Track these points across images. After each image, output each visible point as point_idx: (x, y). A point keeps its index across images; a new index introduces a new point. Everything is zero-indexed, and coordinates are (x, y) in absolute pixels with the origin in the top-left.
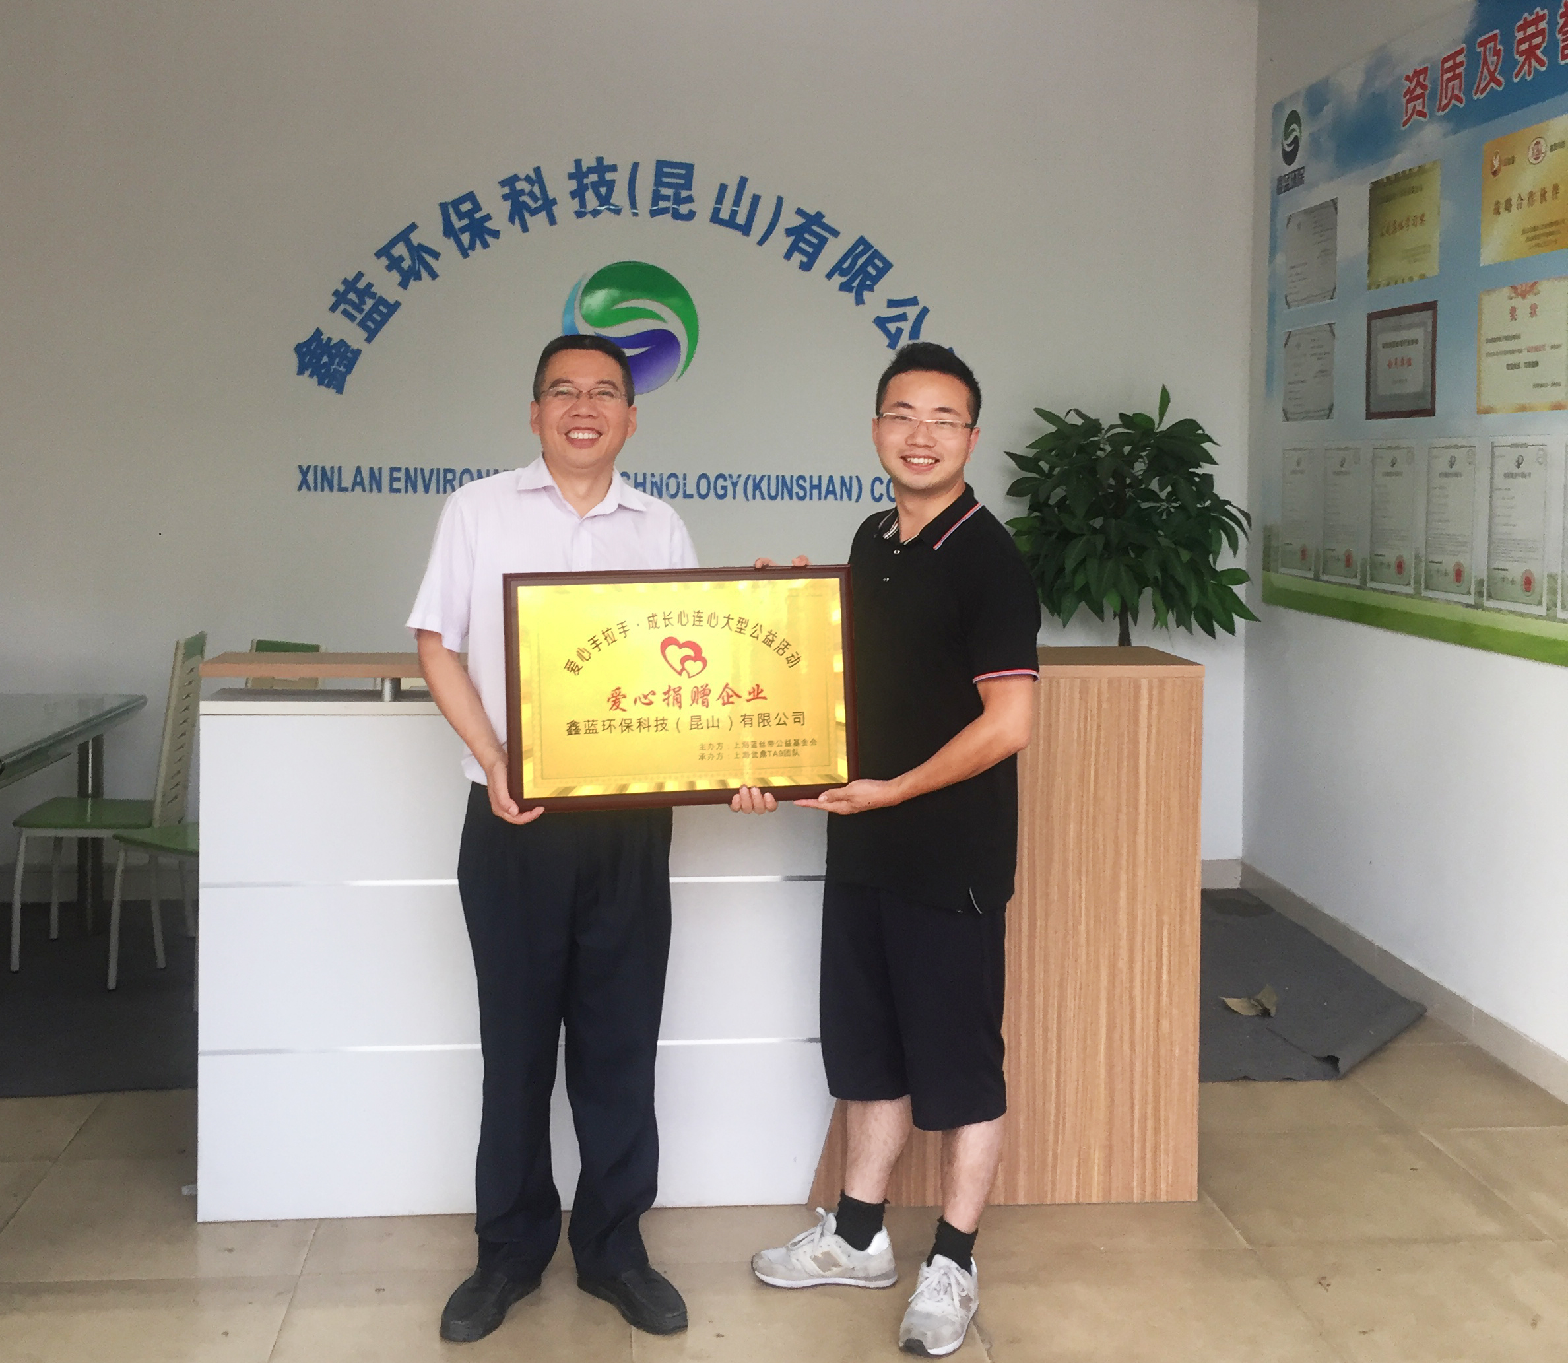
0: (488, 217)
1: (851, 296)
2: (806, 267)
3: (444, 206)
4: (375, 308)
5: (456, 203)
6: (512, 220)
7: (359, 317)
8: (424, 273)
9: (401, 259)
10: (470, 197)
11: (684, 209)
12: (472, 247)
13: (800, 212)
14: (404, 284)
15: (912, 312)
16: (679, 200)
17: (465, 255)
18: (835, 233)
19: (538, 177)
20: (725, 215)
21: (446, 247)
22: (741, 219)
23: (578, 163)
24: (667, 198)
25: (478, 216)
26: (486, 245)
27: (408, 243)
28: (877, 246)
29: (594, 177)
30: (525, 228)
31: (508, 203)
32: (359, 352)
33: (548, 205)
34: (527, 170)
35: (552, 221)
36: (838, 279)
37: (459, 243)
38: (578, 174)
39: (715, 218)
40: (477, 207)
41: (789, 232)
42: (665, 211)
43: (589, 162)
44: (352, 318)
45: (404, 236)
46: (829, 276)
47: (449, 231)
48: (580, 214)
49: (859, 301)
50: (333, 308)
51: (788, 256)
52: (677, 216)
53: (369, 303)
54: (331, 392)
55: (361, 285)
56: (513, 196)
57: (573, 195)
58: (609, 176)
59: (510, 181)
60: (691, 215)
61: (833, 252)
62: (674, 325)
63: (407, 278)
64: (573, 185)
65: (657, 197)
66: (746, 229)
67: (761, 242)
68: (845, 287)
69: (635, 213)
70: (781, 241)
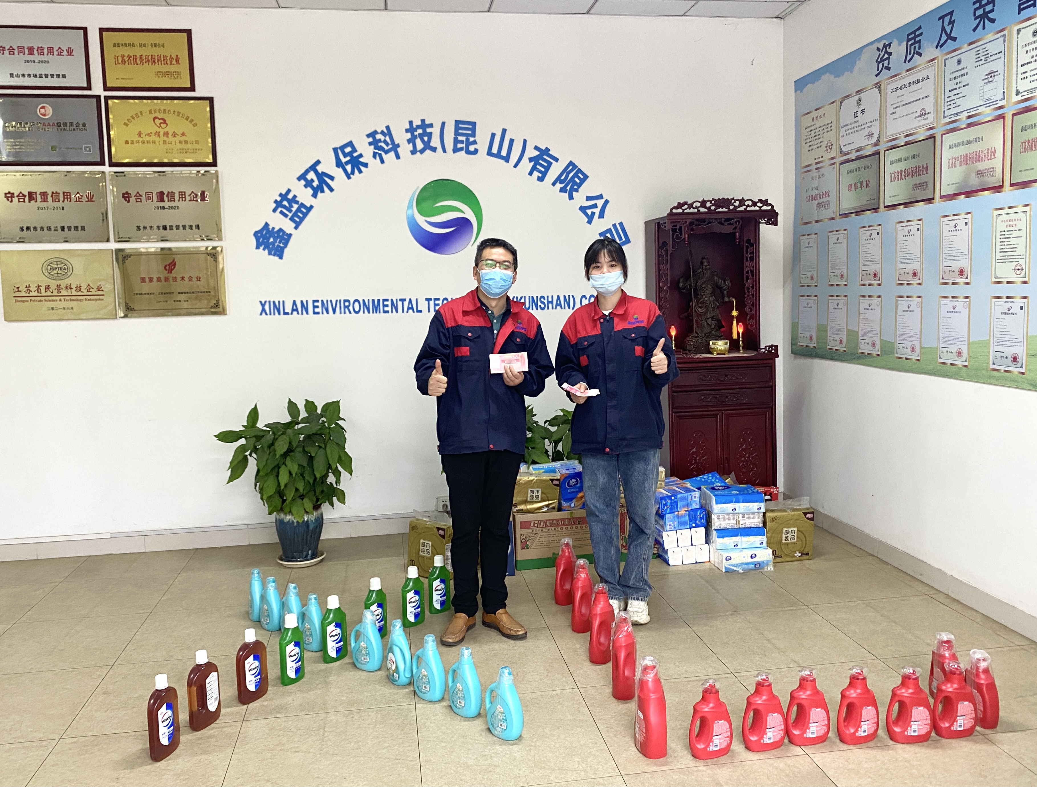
0: (361, 156)
1: (566, 195)
2: (541, 179)
3: (335, 150)
4: (298, 210)
5: (342, 148)
6: (374, 156)
7: (290, 215)
8: (326, 189)
9: (312, 181)
10: (350, 144)
11: (472, 148)
12: (353, 173)
13: (536, 148)
14: (315, 195)
15: (600, 203)
16: (468, 143)
17: (349, 178)
18: (557, 160)
19: (388, 132)
20: (495, 150)
21: (338, 173)
22: (504, 153)
23: (411, 123)
24: (462, 142)
25: (355, 155)
26: (360, 172)
27: (316, 172)
28: (579, 167)
29: (420, 131)
30: (382, 162)
31: (372, 147)
32: (290, 235)
33: (395, 147)
34: (381, 127)
35: (398, 157)
36: (559, 186)
37: (345, 171)
38: (411, 129)
39: (489, 153)
40: (354, 150)
41: (531, 160)
42: (461, 149)
43: (417, 122)
44: (286, 215)
45: (313, 168)
46: (554, 184)
47: (339, 164)
48: (414, 152)
49: (571, 198)
50: (274, 211)
51: (531, 174)
52: (468, 152)
53: (295, 206)
54: (276, 258)
55: (290, 196)
56: (375, 143)
57: (409, 141)
58: (429, 130)
59: (372, 135)
60: (476, 152)
61: (555, 170)
62: (469, 214)
63: (316, 191)
64: (409, 136)
65: (456, 141)
66: (507, 159)
67: (515, 166)
68: (562, 190)
69: (444, 151)
70: (526, 165)
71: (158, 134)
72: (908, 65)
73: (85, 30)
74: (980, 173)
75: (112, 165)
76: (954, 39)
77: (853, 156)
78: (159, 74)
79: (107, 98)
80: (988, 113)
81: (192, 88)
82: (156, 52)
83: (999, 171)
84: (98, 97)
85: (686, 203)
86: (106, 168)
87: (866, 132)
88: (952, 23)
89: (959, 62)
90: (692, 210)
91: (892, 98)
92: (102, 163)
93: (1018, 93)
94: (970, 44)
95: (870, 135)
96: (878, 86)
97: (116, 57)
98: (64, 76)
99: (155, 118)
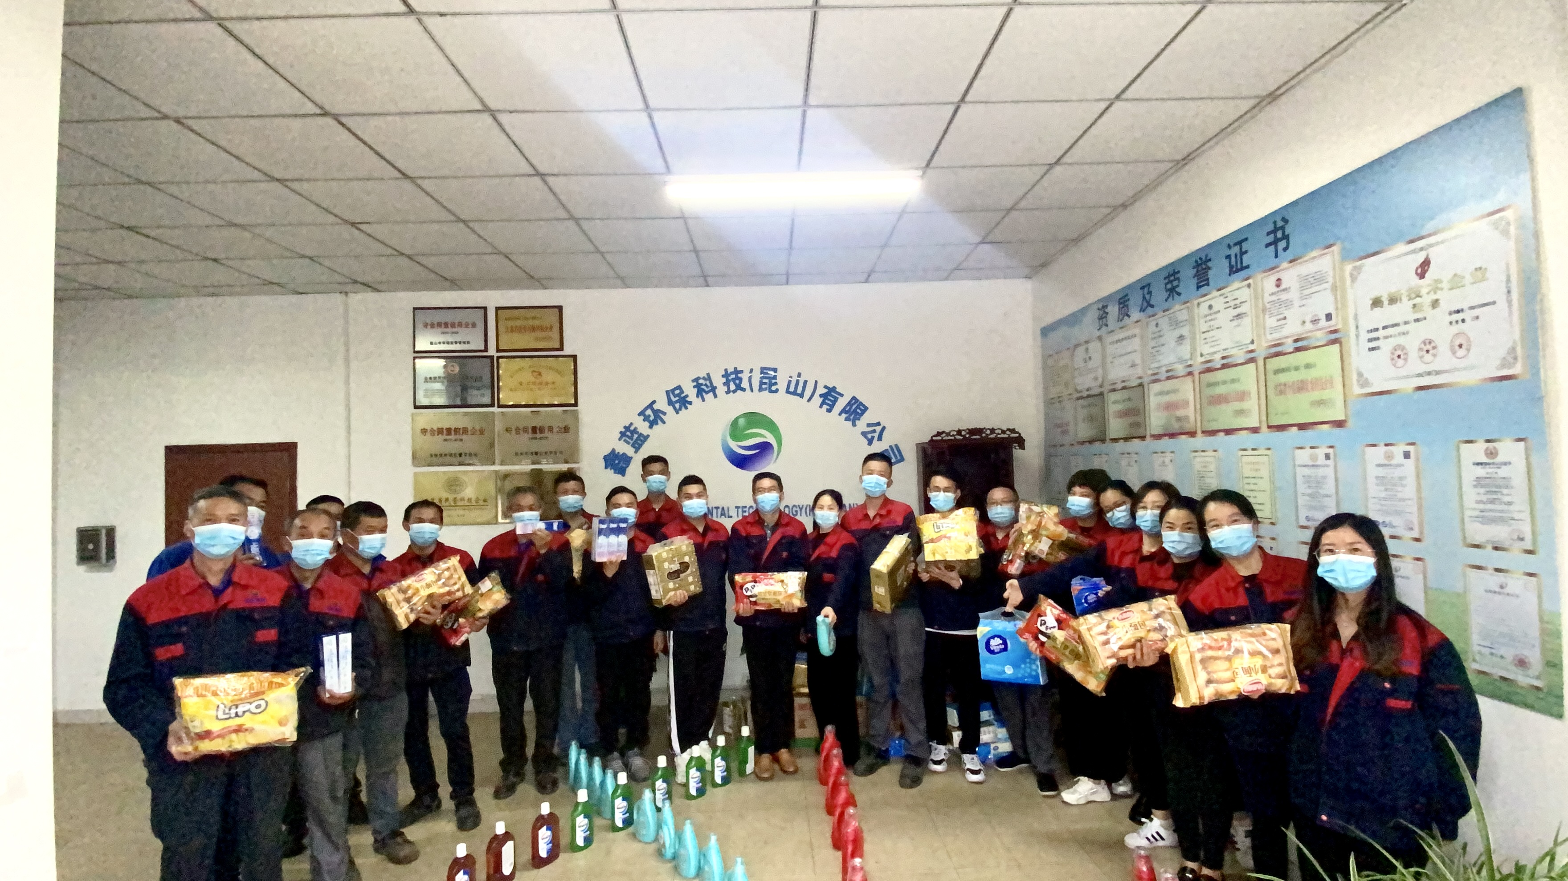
0: (687, 396)
1: (850, 423)
2: (829, 411)
3: (667, 392)
4: (638, 439)
5: (673, 390)
6: (697, 396)
7: (631, 442)
8: (659, 422)
9: (649, 416)
10: (679, 387)
11: (774, 388)
12: (680, 409)
13: (826, 387)
14: (651, 427)
15: (878, 429)
16: (771, 385)
17: (677, 413)
18: (842, 395)
19: (708, 378)
20: (792, 389)
21: (669, 410)
22: (799, 391)
23: (726, 370)
24: (765, 384)
25: (683, 395)
26: (686, 408)
27: (653, 409)
28: (861, 400)
29: (733, 376)
30: (703, 400)
31: (696, 389)
32: (631, 458)
33: (713, 389)
34: (704, 375)
35: (715, 396)
36: (844, 416)
37: (675, 408)
38: (726, 375)
39: (788, 392)
40: (682, 392)
41: (821, 396)
42: (766, 389)
43: (731, 370)
44: (628, 443)
45: (650, 406)
46: (840, 414)
47: (670, 402)
48: (728, 392)
49: (854, 425)
50: (620, 439)
51: (821, 407)
52: (771, 391)
53: (636, 436)
54: (620, 475)
55: (632, 428)
56: (698, 386)
57: (724, 384)
58: (740, 375)
59: (696, 380)
60: (777, 391)
61: (841, 403)
62: (770, 438)
63: (652, 424)
64: (724, 380)
65: (761, 383)
66: (801, 396)
67: (809, 400)
68: (847, 419)
69: (752, 391)
70: (817, 400)
71: (534, 383)
72: (1121, 324)
73: (485, 309)
74: (1179, 419)
75: (500, 406)
76: (1152, 306)
77: (1085, 394)
78: (537, 339)
79: (498, 358)
80: (1180, 369)
81: (561, 349)
82: (537, 323)
83: (1192, 418)
84: (492, 357)
85: (943, 432)
86: (495, 409)
87: (1092, 376)
88: (1150, 293)
89: (1157, 325)
90: (950, 438)
91: (1111, 350)
92: (492, 405)
93: (1202, 355)
94: (1164, 311)
95: (1096, 379)
96: (1100, 338)
97: (507, 328)
98: (468, 343)
99: (533, 371)
